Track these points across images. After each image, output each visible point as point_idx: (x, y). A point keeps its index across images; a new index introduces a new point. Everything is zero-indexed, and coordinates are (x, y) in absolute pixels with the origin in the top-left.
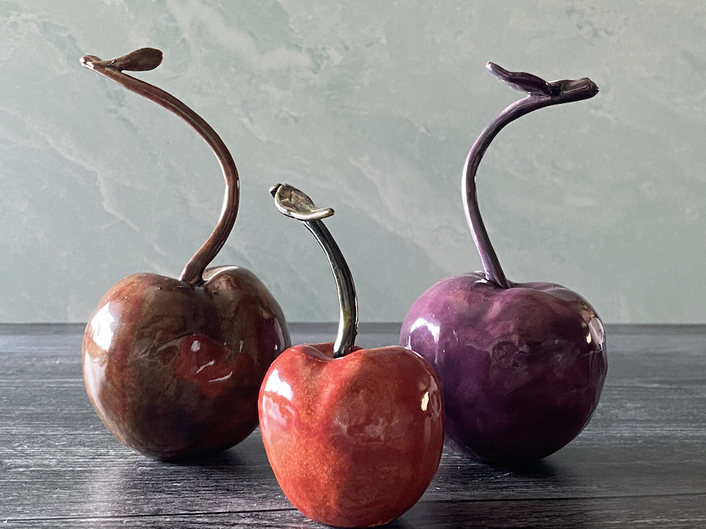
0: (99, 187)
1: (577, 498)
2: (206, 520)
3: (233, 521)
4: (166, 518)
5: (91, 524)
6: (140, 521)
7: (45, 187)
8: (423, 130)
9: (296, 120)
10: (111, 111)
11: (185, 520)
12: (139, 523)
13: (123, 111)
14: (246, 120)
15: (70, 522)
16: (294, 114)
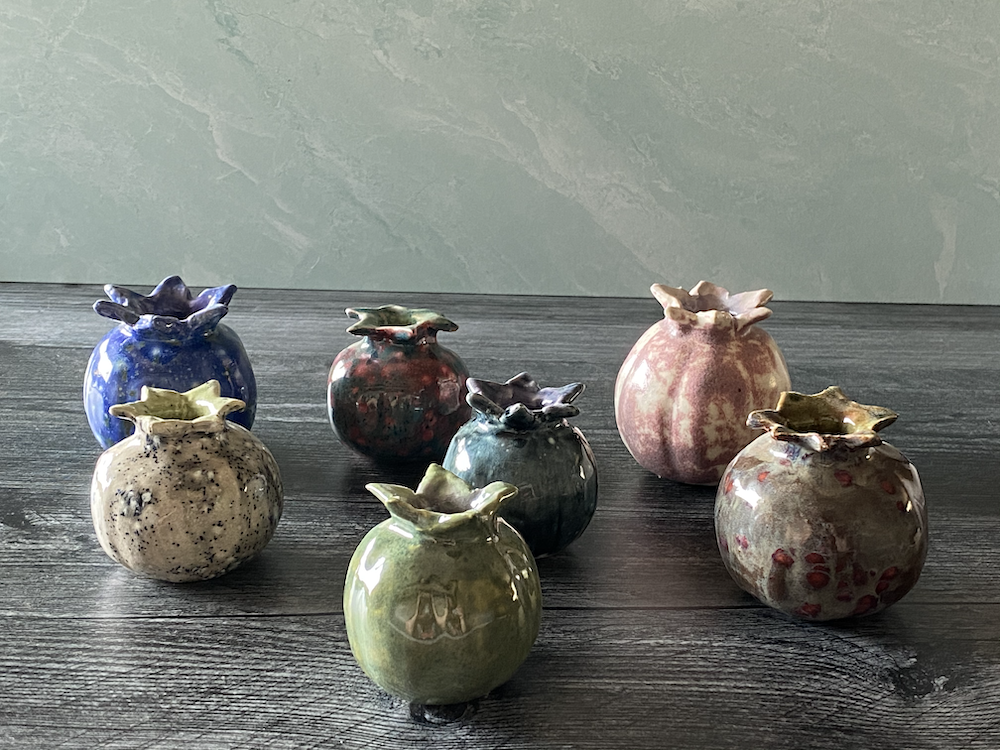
0: (211, 132)
1: (603, 609)
2: (259, 625)
3: (281, 627)
4: (224, 620)
5: (158, 625)
6: (201, 624)
7: (150, 130)
8: (593, 66)
9: (439, 53)
10: (222, 41)
11: (241, 623)
12: (199, 626)
13: (235, 40)
14: (380, 54)
15: (140, 622)
16: (437, 46)
